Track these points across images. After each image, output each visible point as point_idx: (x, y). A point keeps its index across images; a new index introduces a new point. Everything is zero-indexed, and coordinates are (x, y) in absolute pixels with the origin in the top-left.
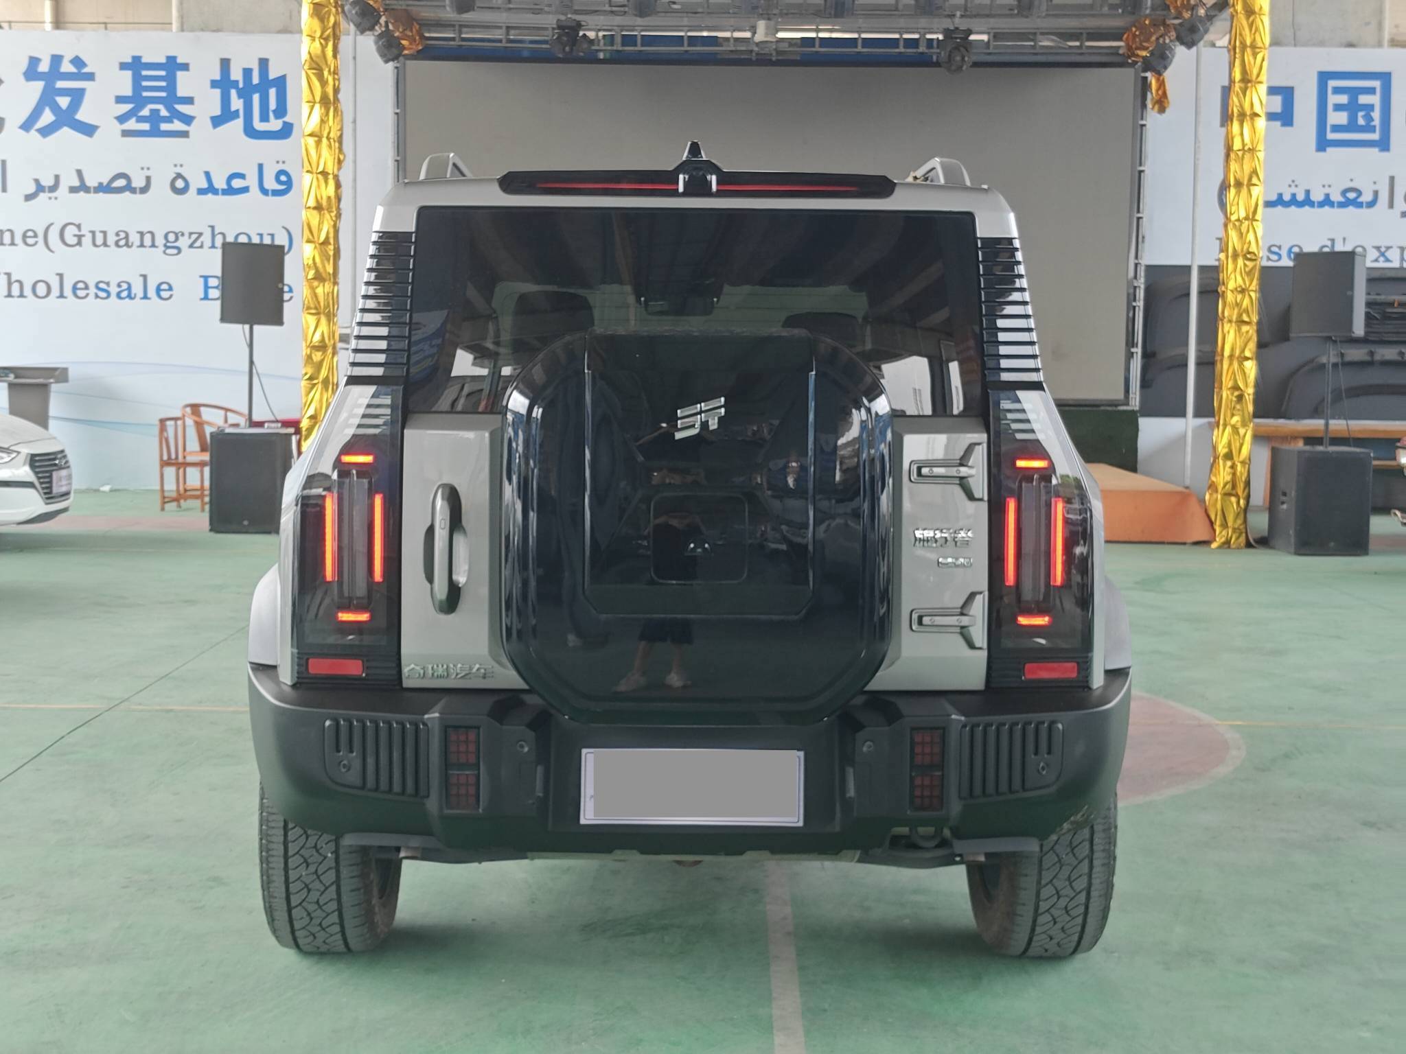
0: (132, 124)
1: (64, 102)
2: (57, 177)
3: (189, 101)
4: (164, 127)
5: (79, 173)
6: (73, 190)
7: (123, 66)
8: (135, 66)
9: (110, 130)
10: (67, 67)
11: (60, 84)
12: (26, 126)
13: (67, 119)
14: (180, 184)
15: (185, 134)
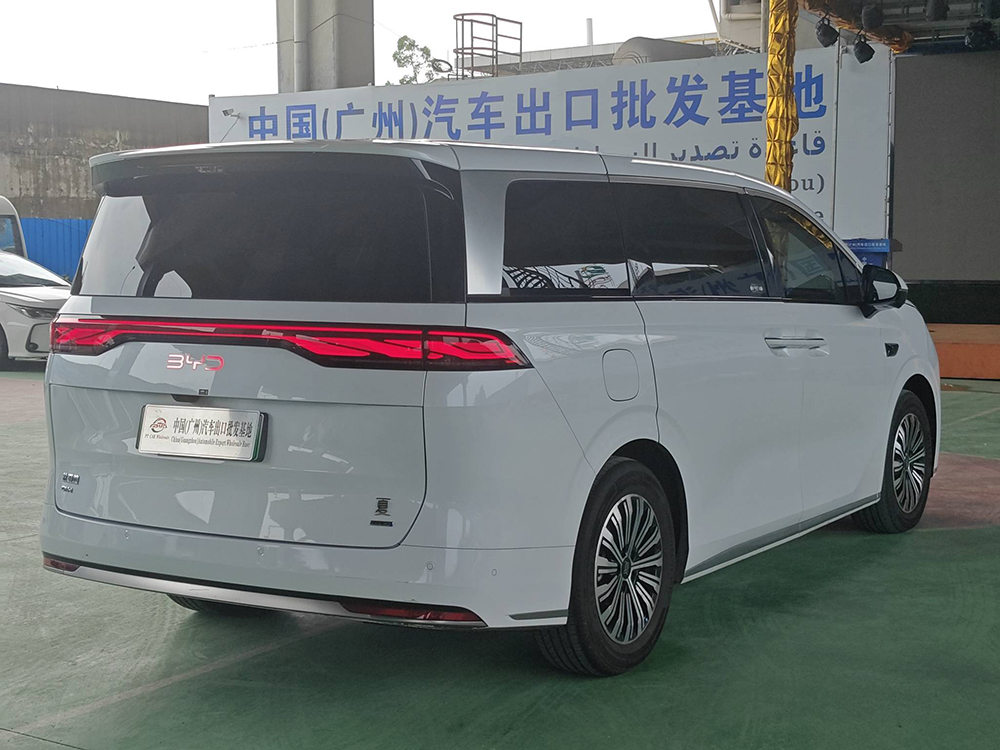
0: (729, 115)
1: (689, 104)
2: (684, 151)
3: (763, 97)
4: (747, 115)
5: (697, 147)
6: (693, 159)
7: (724, 78)
8: (731, 77)
9: (715, 119)
10: (692, 82)
11: (687, 93)
12: (668, 121)
13: (691, 115)
14: (755, 151)
15: (759, 119)
